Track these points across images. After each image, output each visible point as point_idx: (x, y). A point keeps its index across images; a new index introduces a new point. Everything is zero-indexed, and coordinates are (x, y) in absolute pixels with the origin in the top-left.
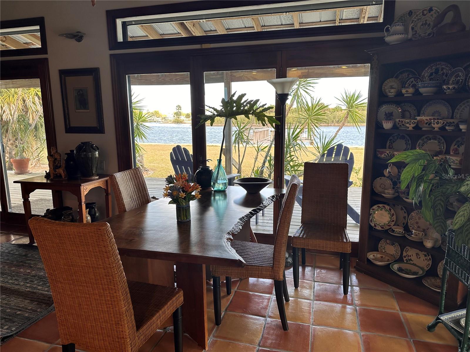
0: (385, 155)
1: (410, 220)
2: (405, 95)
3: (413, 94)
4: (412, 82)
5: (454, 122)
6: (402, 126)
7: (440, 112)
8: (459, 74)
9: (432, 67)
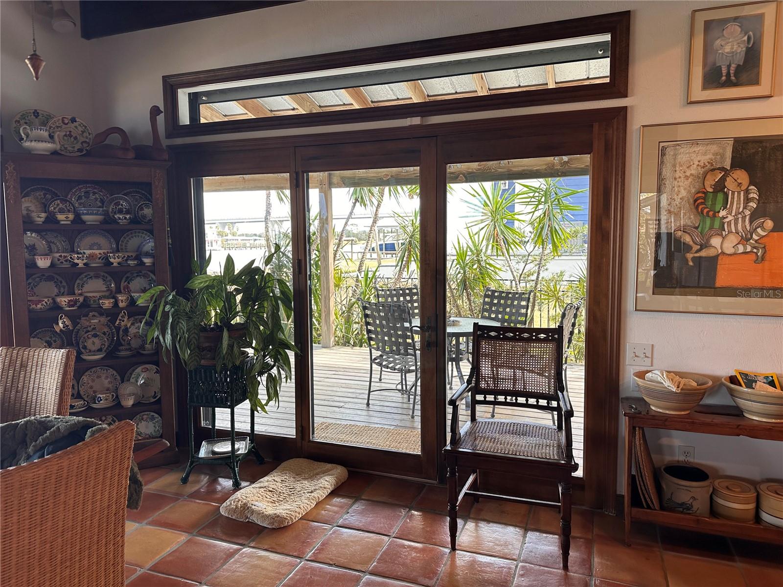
0: (42, 305)
1: (81, 387)
2: (62, 223)
3: (72, 222)
4: (58, 205)
5: (132, 256)
6: (64, 262)
7: (100, 244)
8: (120, 202)
9: (80, 189)
